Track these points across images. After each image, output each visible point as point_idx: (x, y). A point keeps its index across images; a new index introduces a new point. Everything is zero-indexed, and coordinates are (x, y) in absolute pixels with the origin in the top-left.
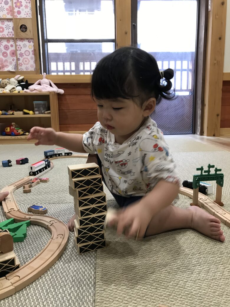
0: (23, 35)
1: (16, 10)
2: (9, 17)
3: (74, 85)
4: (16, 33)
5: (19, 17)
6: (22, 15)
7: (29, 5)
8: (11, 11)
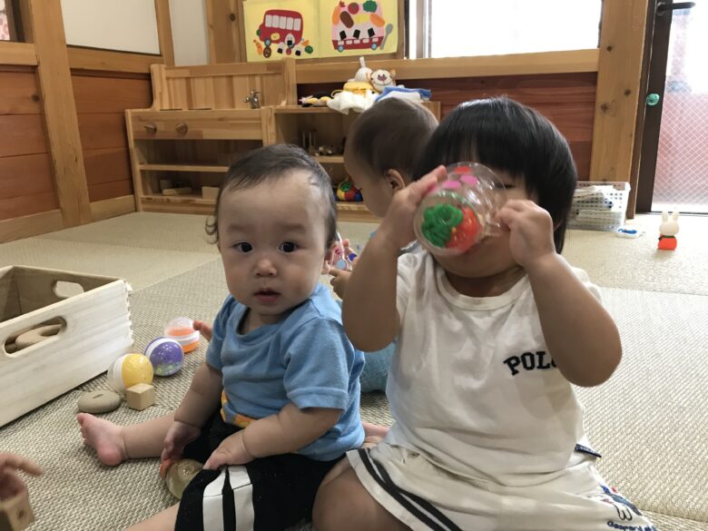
3: (483, 82)
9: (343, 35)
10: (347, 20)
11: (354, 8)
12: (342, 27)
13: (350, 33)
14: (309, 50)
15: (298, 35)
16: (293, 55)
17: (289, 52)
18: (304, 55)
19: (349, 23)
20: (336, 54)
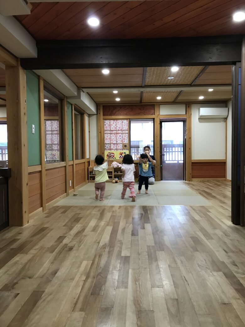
0: (125, 148)
1: (123, 140)
2: (121, 143)
4: (123, 148)
5: (124, 143)
6: (125, 142)
7: (128, 139)
8: (122, 141)
9: (121, 157)
10: (121, 154)
11: (122, 153)
12: (121, 155)
13: (122, 156)
14: (115, 158)
15: (114, 156)
16: (113, 159)
17: (112, 158)
18: (114, 159)
19: (122, 155)
20: (119, 159)
